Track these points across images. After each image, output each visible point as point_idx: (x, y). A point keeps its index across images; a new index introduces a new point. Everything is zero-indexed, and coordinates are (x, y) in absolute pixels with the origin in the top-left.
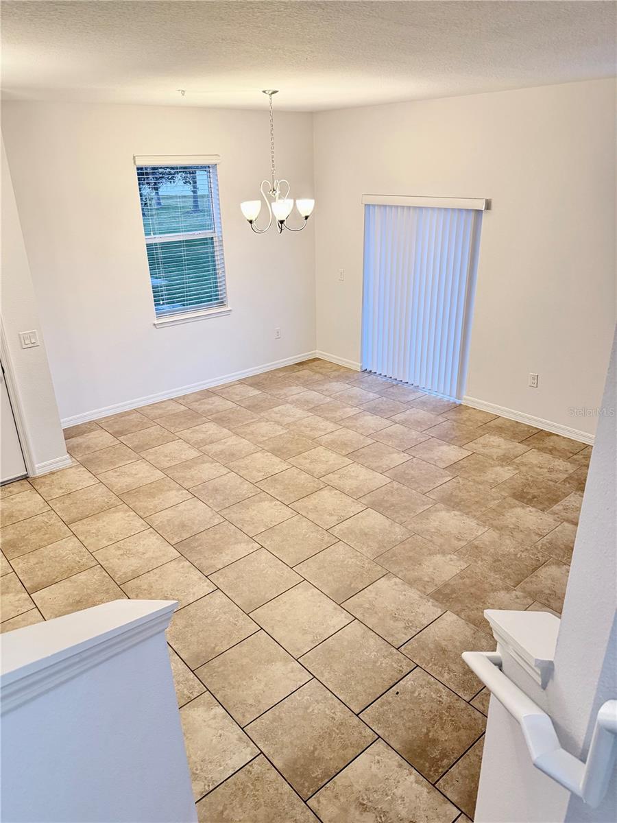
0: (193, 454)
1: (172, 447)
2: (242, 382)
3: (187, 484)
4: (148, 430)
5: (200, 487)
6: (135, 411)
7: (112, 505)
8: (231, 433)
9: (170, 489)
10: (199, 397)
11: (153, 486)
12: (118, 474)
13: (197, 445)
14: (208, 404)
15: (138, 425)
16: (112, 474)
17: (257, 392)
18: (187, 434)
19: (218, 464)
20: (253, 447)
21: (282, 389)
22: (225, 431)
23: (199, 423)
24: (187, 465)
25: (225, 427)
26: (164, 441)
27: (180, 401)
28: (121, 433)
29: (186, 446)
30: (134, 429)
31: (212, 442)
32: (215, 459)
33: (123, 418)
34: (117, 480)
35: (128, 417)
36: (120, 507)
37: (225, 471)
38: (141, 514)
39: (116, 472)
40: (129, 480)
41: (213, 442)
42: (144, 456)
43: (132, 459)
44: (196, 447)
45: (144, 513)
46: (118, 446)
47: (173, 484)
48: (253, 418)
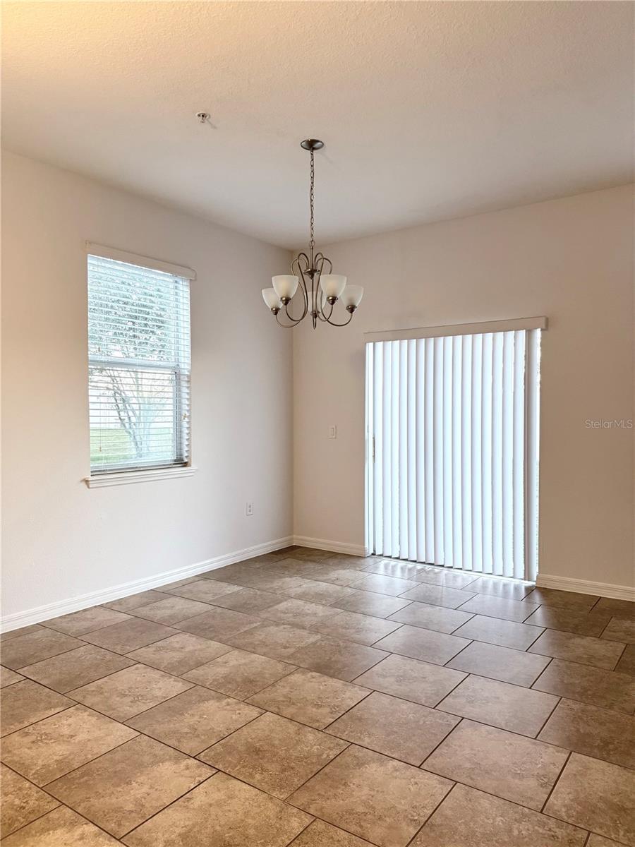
0: (174, 687)
1: (129, 677)
2: (205, 576)
3: (187, 746)
4: (72, 653)
5: (219, 748)
6: (41, 625)
7: (33, 812)
8: (227, 648)
9: (158, 761)
10: (145, 600)
11: (118, 756)
12: (33, 738)
13: (174, 670)
14: (165, 608)
15: (51, 647)
16: (17, 739)
17: (235, 588)
18: (147, 653)
19: (230, 700)
20: (280, 667)
21: (272, 582)
22: (214, 644)
23: (164, 636)
24: (171, 707)
25: (211, 639)
26: (112, 670)
27: (116, 607)
28: (24, 662)
29: (155, 675)
30: (46, 655)
31: (199, 664)
32: (222, 691)
33: (19, 639)
34: (32, 753)
35: (30, 636)
36: (54, 815)
37: (254, 712)
38: (111, 826)
39: (27, 734)
40: (59, 750)
41: (203, 664)
42: (78, 698)
43: (55, 707)
44: (175, 673)
45: (120, 825)
46: (20, 685)
47: (158, 749)
48: (251, 622)
